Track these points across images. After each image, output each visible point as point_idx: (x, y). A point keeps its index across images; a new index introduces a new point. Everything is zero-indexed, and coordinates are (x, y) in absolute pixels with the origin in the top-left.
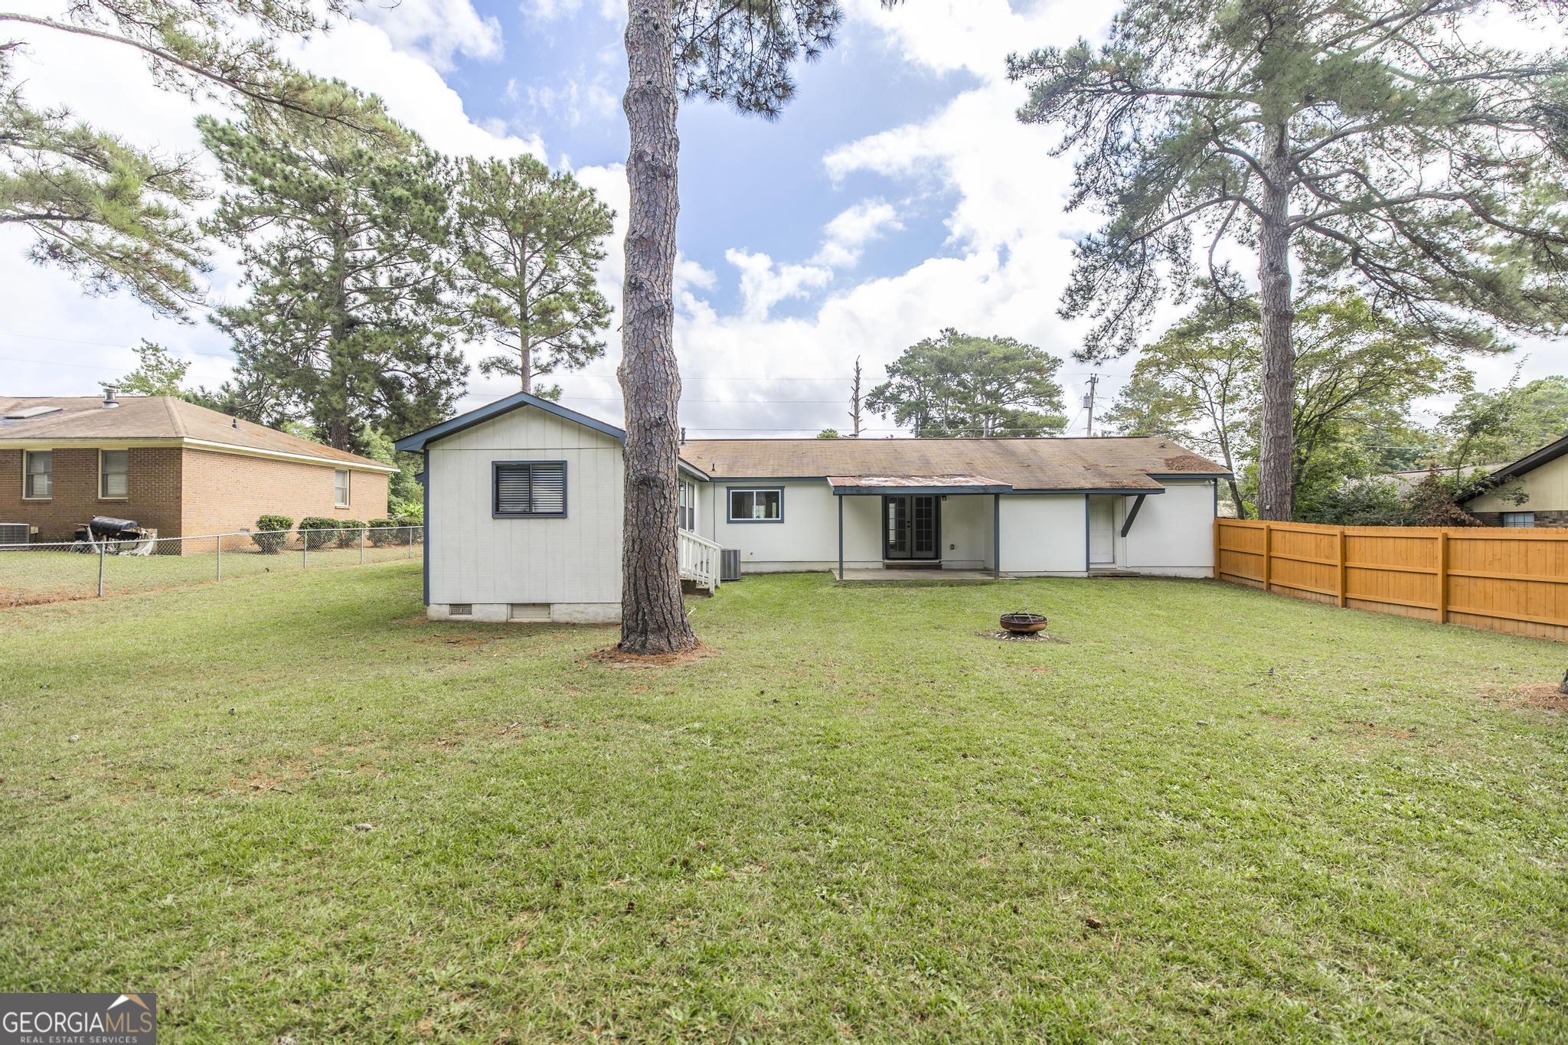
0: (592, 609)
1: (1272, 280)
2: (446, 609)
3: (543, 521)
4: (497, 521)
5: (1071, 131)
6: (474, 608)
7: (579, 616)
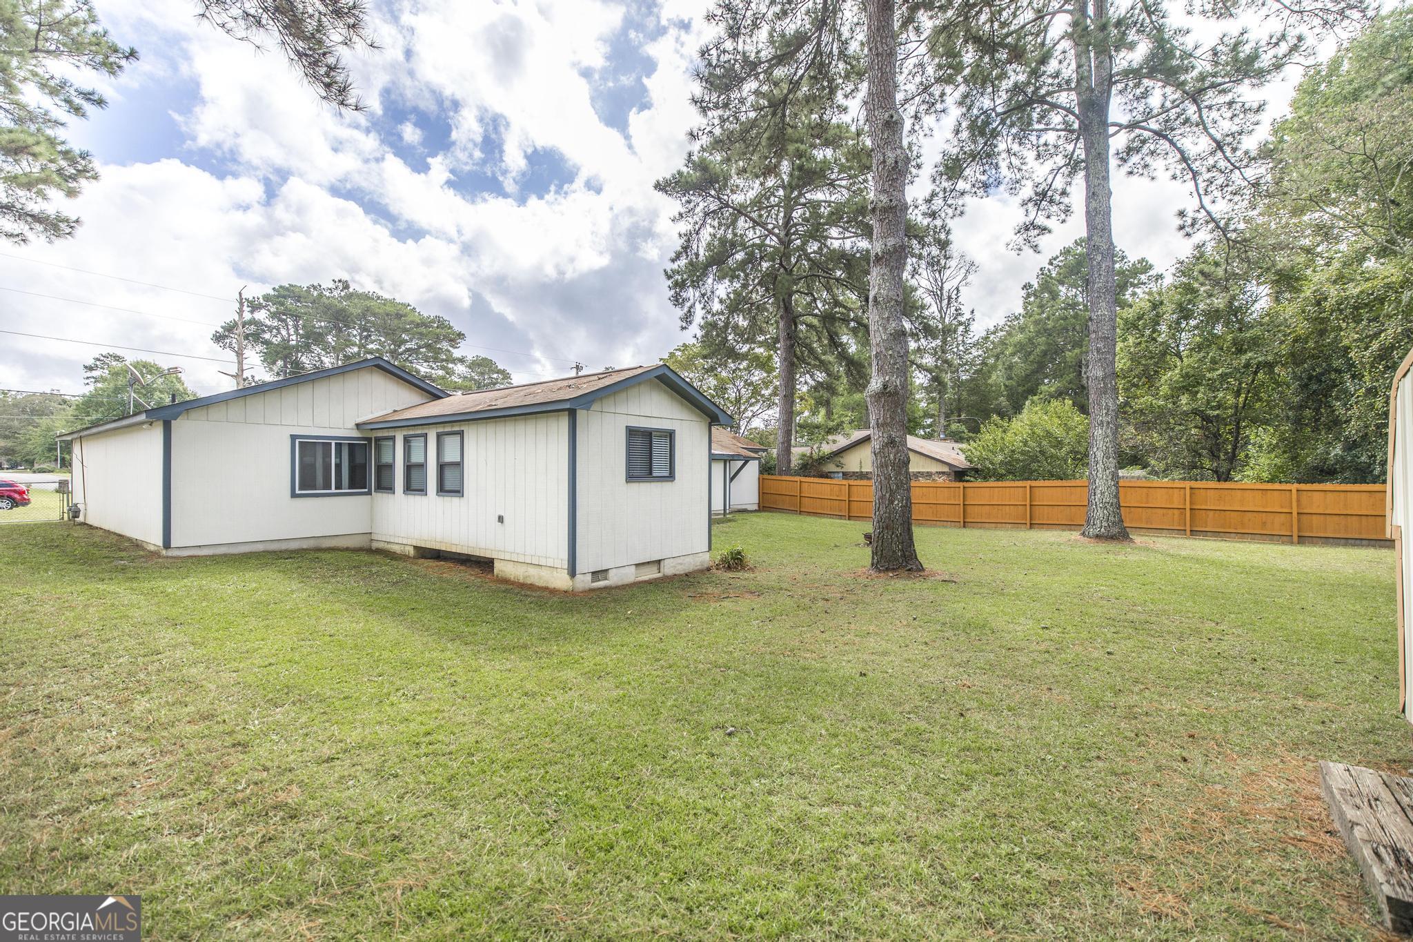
0: (688, 559)
1: (788, 343)
2: (589, 577)
3: (659, 484)
4: (629, 484)
5: (683, 210)
6: (611, 573)
7: (679, 567)
